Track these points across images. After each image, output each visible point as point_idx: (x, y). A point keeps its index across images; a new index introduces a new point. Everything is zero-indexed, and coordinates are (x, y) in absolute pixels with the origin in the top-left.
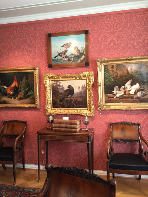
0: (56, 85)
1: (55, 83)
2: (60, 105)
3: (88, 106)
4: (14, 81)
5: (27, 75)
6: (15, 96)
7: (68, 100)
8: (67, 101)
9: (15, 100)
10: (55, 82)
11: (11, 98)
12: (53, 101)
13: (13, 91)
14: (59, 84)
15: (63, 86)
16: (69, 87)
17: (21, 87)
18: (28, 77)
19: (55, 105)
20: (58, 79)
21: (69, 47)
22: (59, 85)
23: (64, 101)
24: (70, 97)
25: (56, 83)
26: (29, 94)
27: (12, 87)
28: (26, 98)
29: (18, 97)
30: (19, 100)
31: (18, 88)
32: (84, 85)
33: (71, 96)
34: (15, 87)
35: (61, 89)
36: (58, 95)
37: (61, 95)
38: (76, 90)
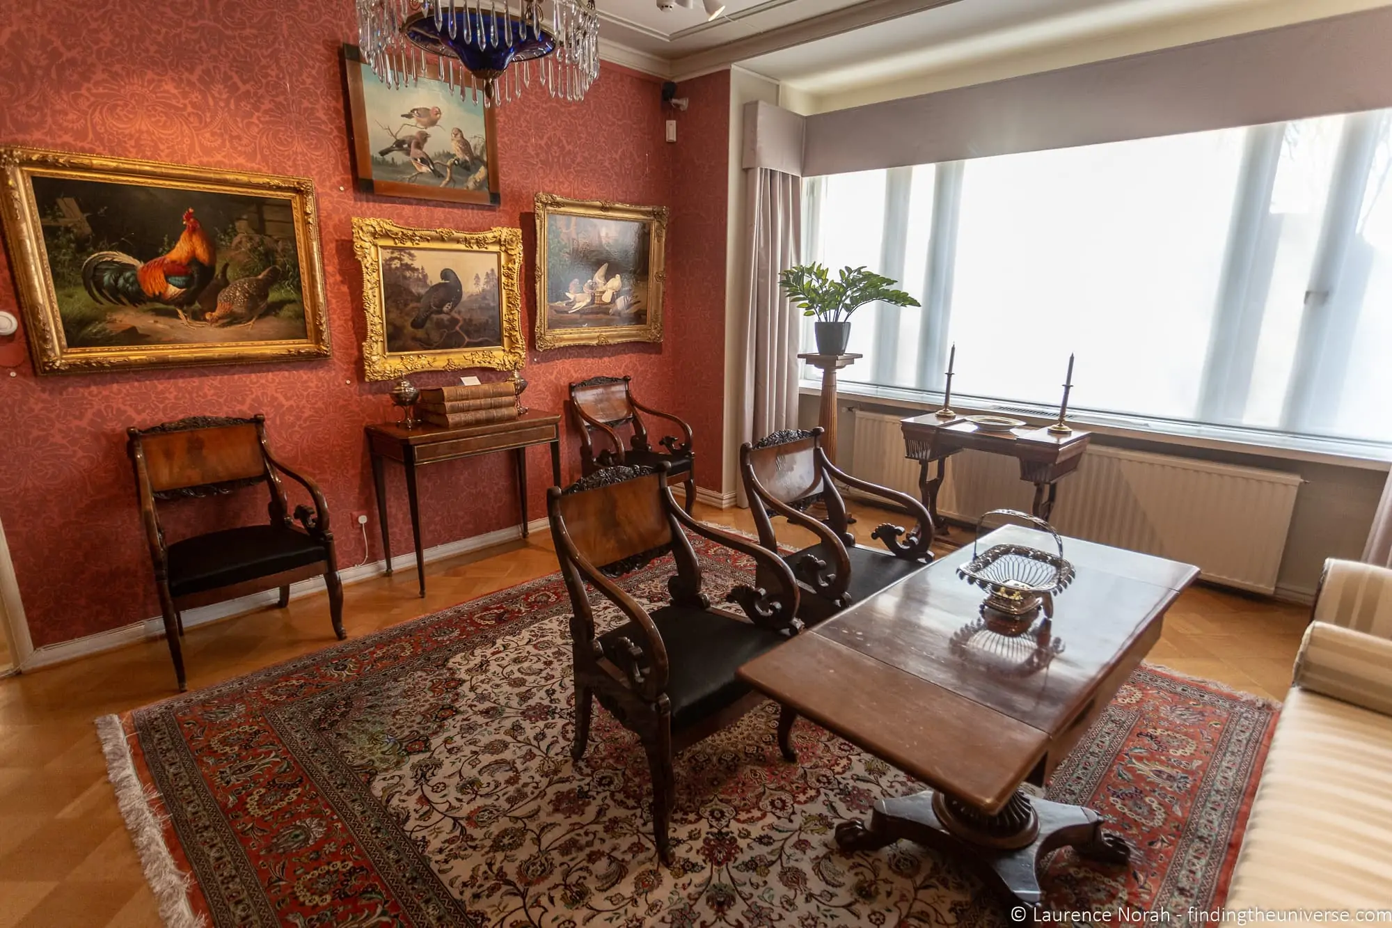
0: (398, 265)
1: (396, 258)
2: (414, 339)
3: (505, 339)
4: (184, 236)
5: (260, 213)
6: (197, 305)
7: (442, 320)
8: (440, 325)
9: (198, 324)
10: (396, 254)
11: (176, 315)
12: (390, 327)
13: (180, 280)
14: (410, 262)
15: (426, 271)
16: (446, 274)
17: (226, 266)
18: (262, 221)
19: (396, 341)
20: (409, 244)
21: (433, 123)
22: (408, 267)
23: (428, 325)
24: (451, 310)
25: (400, 259)
26: (273, 296)
27: (173, 262)
28: (261, 316)
29: (213, 311)
30: (224, 325)
31: (211, 269)
32: (492, 270)
33: (452, 308)
34: (189, 264)
35: (418, 279)
36: (406, 305)
37: (418, 305)
38: (470, 288)
